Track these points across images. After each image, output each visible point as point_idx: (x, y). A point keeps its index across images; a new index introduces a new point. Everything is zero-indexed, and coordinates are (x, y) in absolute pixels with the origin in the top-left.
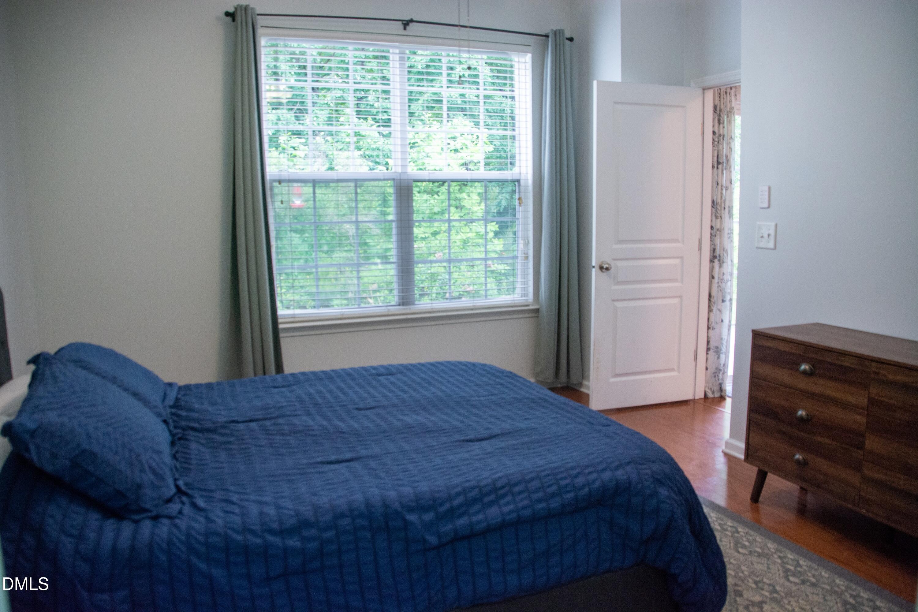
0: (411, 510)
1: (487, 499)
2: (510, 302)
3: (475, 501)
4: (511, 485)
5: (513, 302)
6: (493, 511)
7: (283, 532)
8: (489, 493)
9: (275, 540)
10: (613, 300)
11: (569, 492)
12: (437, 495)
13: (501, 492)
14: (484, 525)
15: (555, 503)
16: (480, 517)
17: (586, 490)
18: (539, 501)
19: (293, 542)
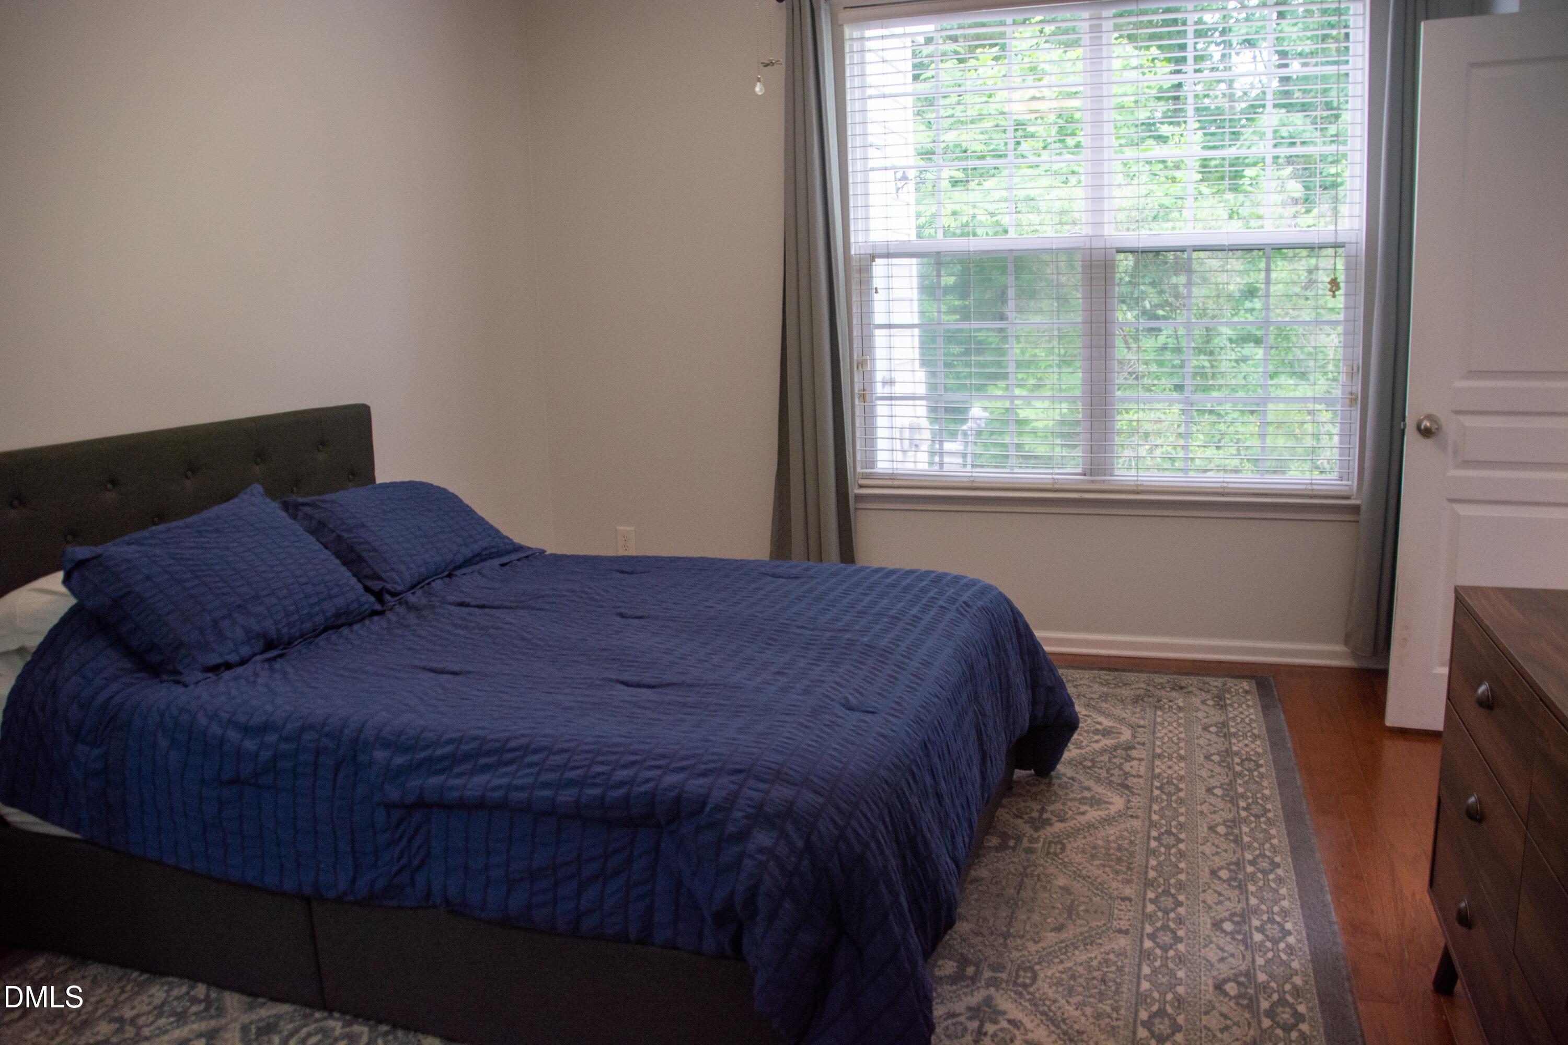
0: (386, 744)
1: (483, 761)
2: (1303, 487)
3: (467, 757)
4: (526, 750)
5: (1309, 487)
6: (480, 780)
7: (246, 730)
8: (488, 753)
9: (232, 734)
10: (1452, 501)
11: (594, 785)
12: (425, 735)
13: (509, 756)
14: (456, 794)
15: (566, 796)
16: (459, 782)
17: (622, 791)
18: (546, 785)
19: (250, 745)
